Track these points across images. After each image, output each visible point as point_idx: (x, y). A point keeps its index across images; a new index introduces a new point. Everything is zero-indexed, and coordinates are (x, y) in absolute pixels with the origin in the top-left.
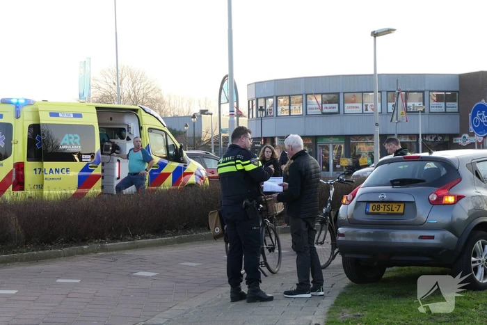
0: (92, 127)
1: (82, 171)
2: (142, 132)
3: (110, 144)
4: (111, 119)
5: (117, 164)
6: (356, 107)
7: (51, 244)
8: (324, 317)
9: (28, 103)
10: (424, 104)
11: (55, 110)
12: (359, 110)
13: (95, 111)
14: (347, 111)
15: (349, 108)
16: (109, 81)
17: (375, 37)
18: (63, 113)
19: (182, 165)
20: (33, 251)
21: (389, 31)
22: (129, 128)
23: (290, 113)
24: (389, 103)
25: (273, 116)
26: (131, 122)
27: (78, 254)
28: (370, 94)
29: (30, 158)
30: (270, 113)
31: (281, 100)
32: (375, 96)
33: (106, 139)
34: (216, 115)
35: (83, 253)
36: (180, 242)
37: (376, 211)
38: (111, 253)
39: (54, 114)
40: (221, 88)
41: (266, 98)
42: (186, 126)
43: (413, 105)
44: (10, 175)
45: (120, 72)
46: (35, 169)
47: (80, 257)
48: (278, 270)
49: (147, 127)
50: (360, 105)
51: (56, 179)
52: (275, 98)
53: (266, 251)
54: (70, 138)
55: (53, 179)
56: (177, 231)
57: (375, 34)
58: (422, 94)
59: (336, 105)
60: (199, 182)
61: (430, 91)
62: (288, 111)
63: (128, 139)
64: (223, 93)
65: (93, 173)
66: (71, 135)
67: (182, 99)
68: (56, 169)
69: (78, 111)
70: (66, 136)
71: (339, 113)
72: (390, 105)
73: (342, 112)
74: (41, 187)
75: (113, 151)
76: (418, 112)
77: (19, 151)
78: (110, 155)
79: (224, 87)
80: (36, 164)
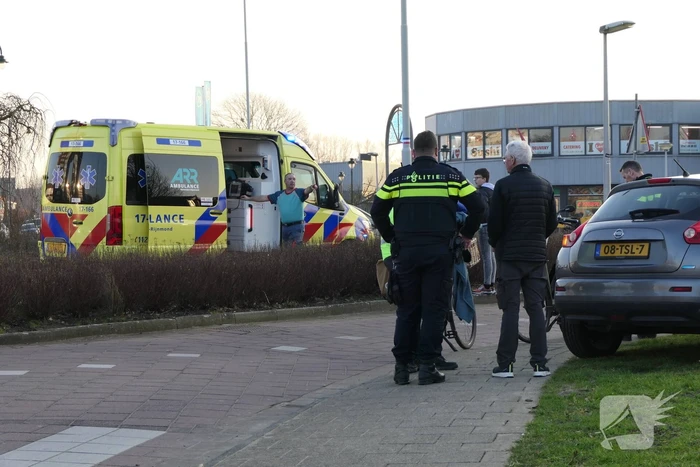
0: (214, 159)
1: (201, 219)
2: (282, 167)
3: (239, 184)
4: (240, 150)
5: (248, 211)
6: (577, 147)
7: (160, 312)
8: (537, 392)
9: (126, 125)
10: (671, 141)
11: (163, 134)
12: (580, 151)
13: (219, 137)
14: (564, 152)
15: (567, 148)
16: (235, 116)
17: (605, 34)
18: (176, 139)
19: (337, 213)
20: (136, 319)
21: (625, 25)
22: (265, 161)
23: (484, 155)
24: (622, 142)
25: (461, 160)
26: (267, 153)
27: (196, 325)
28: (597, 129)
29: (130, 200)
30: (457, 155)
31: (472, 138)
32: (605, 130)
33: (233, 177)
34: (382, 159)
35: (203, 324)
36: (335, 313)
37: (609, 254)
38: (240, 324)
39: (163, 141)
40: (389, 123)
41: (451, 135)
42: (341, 175)
43: (656, 143)
44: (103, 222)
45: (251, 104)
46: (137, 216)
47: (198, 329)
48: (472, 345)
49: (290, 160)
50: (582, 144)
51: (165, 229)
52: (463, 134)
53: (456, 319)
54: (185, 174)
55: (162, 229)
56: (331, 299)
57: (605, 30)
58: (668, 128)
59: (549, 144)
60: (360, 236)
61: (680, 124)
62: (481, 153)
63: (264, 177)
64: (391, 130)
65: (216, 222)
66: (185, 170)
67: (335, 143)
68: (165, 216)
69: (194, 136)
70: (180, 171)
71: (552, 155)
72: (625, 143)
73: (556, 153)
74: (145, 240)
75: (243, 193)
76: (663, 153)
77: (116, 191)
78: (238, 198)
79: (393, 121)
80: (138, 209)
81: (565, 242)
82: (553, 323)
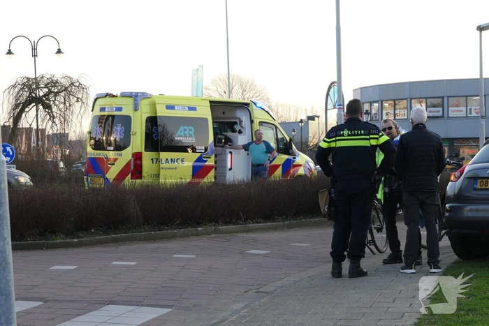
0: (206, 120)
1: (196, 161)
2: (253, 125)
3: (223, 137)
4: (224, 113)
5: (229, 156)
6: (460, 111)
7: (168, 226)
9: (145, 96)
11: (171, 103)
12: (463, 114)
13: (209, 105)
14: (451, 114)
15: (453, 112)
16: (220, 90)
17: (481, 31)
18: (179, 106)
19: (291, 157)
20: (151, 231)
22: (241, 121)
23: (395, 117)
25: (378, 120)
26: (242, 116)
27: (192, 235)
28: (475, 98)
29: (147, 148)
30: (376, 117)
31: (386, 105)
32: (481, 99)
33: (219, 132)
34: (322, 119)
35: (198, 234)
36: (290, 227)
37: (484, 187)
38: (224, 235)
39: (170, 107)
40: (328, 95)
41: (371, 103)
42: (294, 131)
44: (128, 164)
45: (231, 81)
46: (152, 159)
47: (195, 238)
48: (386, 250)
49: (258, 121)
50: (464, 109)
51: (172, 169)
52: (380, 102)
53: (375, 231)
54: (185, 130)
55: (169, 168)
56: (287, 217)
57: (481, 29)
59: (441, 109)
60: (307, 173)
62: (393, 115)
63: (240, 132)
64: (329, 99)
65: (206, 163)
66: (186, 127)
67: (290, 108)
68: (172, 159)
69: (192, 104)
70: (182, 128)
71: (443, 116)
73: (446, 115)
74: (158, 176)
75: (226, 143)
77: (138, 142)
78: (222, 147)
79: (330, 93)
80: (152, 155)
81: (452, 178)
82: (444, 235)
